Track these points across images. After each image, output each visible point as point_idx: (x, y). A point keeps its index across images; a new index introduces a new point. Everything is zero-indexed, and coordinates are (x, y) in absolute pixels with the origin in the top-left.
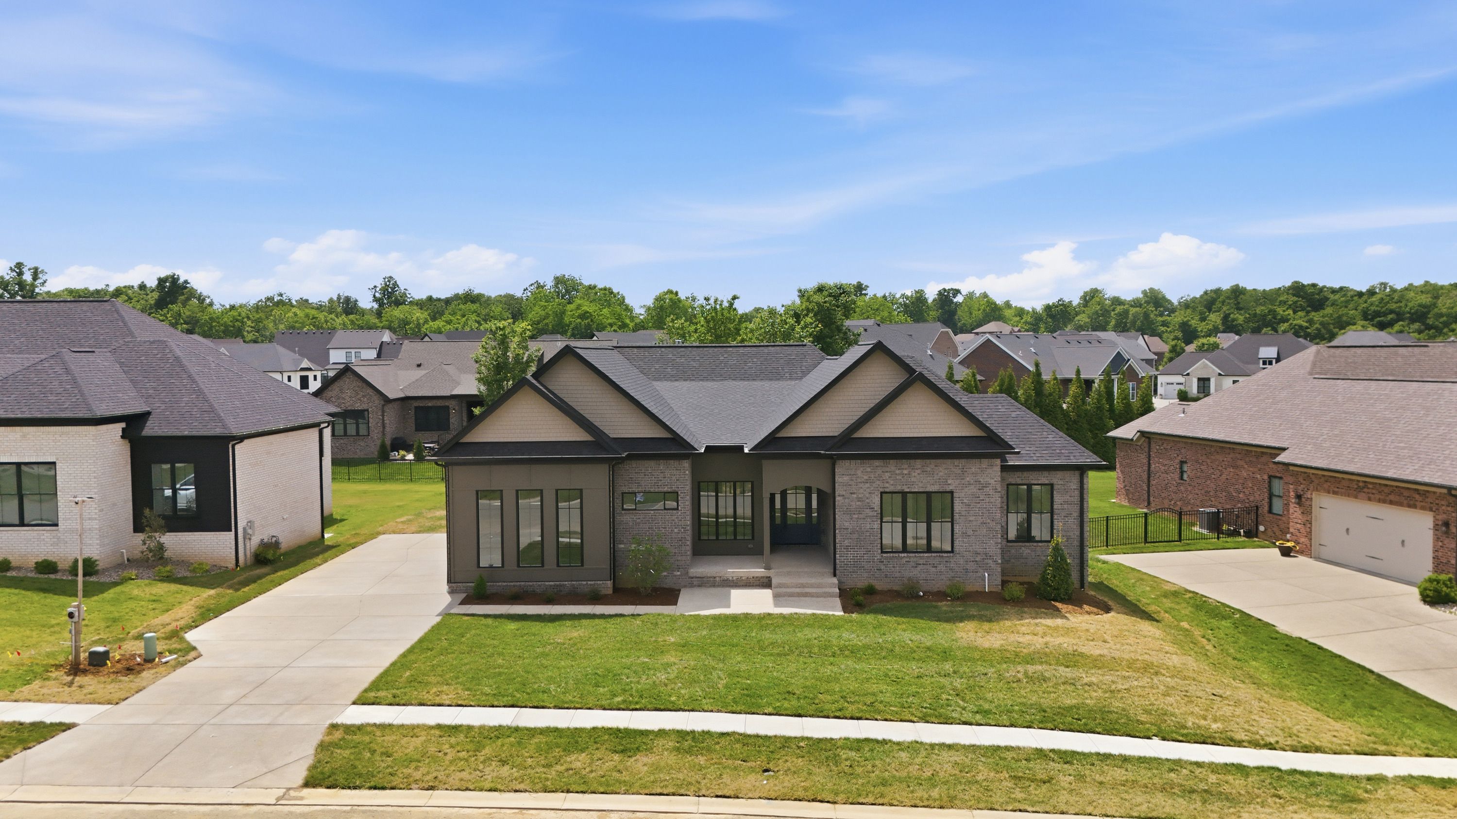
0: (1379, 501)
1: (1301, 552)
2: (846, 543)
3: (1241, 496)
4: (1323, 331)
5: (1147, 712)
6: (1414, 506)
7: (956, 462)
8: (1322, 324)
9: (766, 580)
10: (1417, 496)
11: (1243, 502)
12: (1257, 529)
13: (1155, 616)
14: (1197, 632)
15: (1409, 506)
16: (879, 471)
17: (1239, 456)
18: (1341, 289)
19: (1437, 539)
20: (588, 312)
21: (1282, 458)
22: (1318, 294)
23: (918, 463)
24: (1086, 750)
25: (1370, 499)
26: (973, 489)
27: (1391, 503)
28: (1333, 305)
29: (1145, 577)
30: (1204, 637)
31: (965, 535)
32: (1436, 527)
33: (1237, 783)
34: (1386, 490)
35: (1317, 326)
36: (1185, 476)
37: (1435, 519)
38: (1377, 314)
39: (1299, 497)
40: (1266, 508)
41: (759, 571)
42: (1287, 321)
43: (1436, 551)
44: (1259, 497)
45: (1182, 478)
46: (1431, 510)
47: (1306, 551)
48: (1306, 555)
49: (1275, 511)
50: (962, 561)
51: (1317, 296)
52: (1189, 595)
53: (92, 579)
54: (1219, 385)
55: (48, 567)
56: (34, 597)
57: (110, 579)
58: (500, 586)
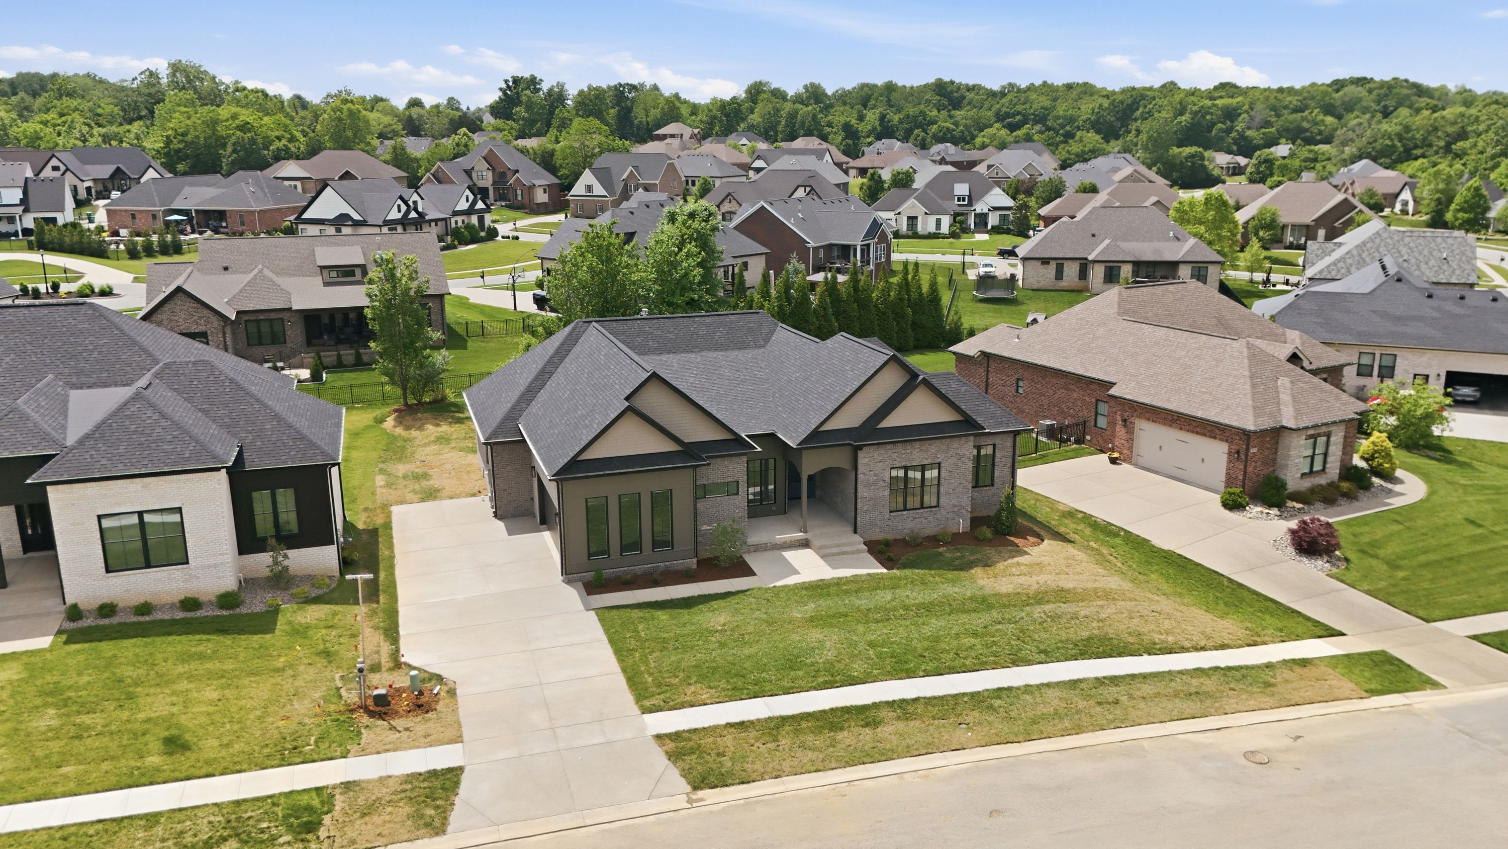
0: (1188, 431)
1: (1124, 461)
2: (865, 508)
3: (1071, 411)
4: (966, 133)
5: (1130, 634)
6: (1215, 438)
7: (944, 441)
8: (965, 126)
9: (804, 542)
10: (1217, 431)
11: (1073, 416)
12: (1084, 437)
13: (1068, 536)
14: (1105, 551)
15: (1211, 437)
16: (890, 452)
17: (1071, 382)
18: (974, 86)
19: (1230, 461)
20: (248, 123)
21: (1113, 391)
22: (957, 92)
23: (917, 445)
24: (1121, 674)
25: (1181, 429)
26: (954, 460)
27: (1197, 433)
28: (969, 103)
29: (1040, 498)
30: (1111, 555)
31: (948, 493)
32: (1230, 454)
33: (1209, 685)
34: (1194, 424)
35: (961, 128)
36: (1021, 391)
37: (1230, 448)
38: (1007, 115)
39: (1125, 421)
40: (1093, 423)
41: (800, 535)
42: (935, 122)
43: (1228, 469)
44: (1086, 414)
45: (1017, 391)
46: (1227, 441)
47: (1128, 460)
48: (1130, 463)
49: (1099, 425)
50: (944, 513)
51: (956, 94)
52: (1080, 516)
53: (244, 610)
54: (925, 223)
55: (190, 604)
56: (227, 640)
57: (259, 608)
58: (608, 573)
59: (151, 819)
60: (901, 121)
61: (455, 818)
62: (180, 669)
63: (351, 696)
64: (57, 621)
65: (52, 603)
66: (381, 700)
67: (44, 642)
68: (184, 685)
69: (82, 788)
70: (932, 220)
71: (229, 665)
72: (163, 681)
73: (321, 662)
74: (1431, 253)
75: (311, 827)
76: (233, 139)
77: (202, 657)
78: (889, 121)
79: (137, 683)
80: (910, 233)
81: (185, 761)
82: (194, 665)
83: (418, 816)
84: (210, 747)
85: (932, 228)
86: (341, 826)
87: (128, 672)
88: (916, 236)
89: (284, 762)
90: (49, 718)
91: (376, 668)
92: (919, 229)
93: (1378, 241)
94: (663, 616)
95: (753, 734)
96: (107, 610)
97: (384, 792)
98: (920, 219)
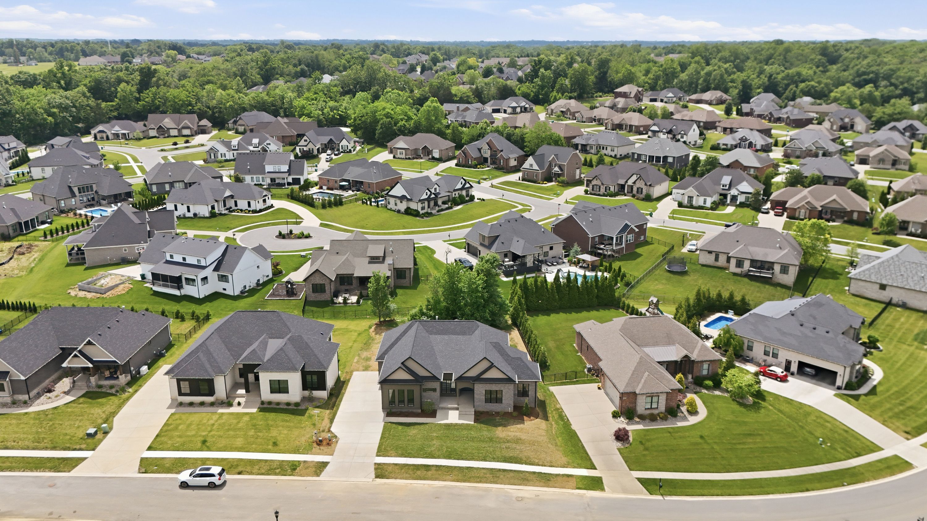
0: (613, 385)
2: (476, 400)
5: (526, 457)
6: (617, 390)
7: (503, 384)
9: (454, 408)
14: (554, 426)
16: (485, 385)
19: (620, 400)
21: (600, 363)
23: (494, 384)
26: (507, 390)
29: (555, 400)
31: (505, 400)
32: (619, 397)
33: (531, 477)
37: (619, 395)
41: (454, 405)
50: (504, 405)
53: (300, 408)
54: (697, 200)
55: (288, 404)
56: (293, 417)
57: (303, 408)
58: (394, 410)
59: (266, 461)
60: (783, 79)
61: (323, 474)
62: (281, 424)
63: (314, 438)
64: (258, 405)
65: (259, 398)
66: (321, 441)
67: (254, 410)
68: (280, 428)
69: (255, 451)
70: (701, 199)
71: (292, 424)
72: (277, 426)
73: (312, 427)
74: (916, 273)
75: (295, 469)
76: (381, 122)
77: (287, 421)
78: (775, 78)
79: (272, 426)
80: (689, 205)
81: (276, 448)
82: (284, 423)
83: (316, 472)
84: (281, 446)
85: (701, 203)
86: (300, 470)
87: (270, 423)
88: (692, 207)
89: (295, 453)
90: (252, 433)
91: (323, 431)
92: (694, 203)
93: (891, 262)
94: (400, 427)
95: (397, 467)
96: (270, 403)
97: (311, 465)
98: (694, 198)
